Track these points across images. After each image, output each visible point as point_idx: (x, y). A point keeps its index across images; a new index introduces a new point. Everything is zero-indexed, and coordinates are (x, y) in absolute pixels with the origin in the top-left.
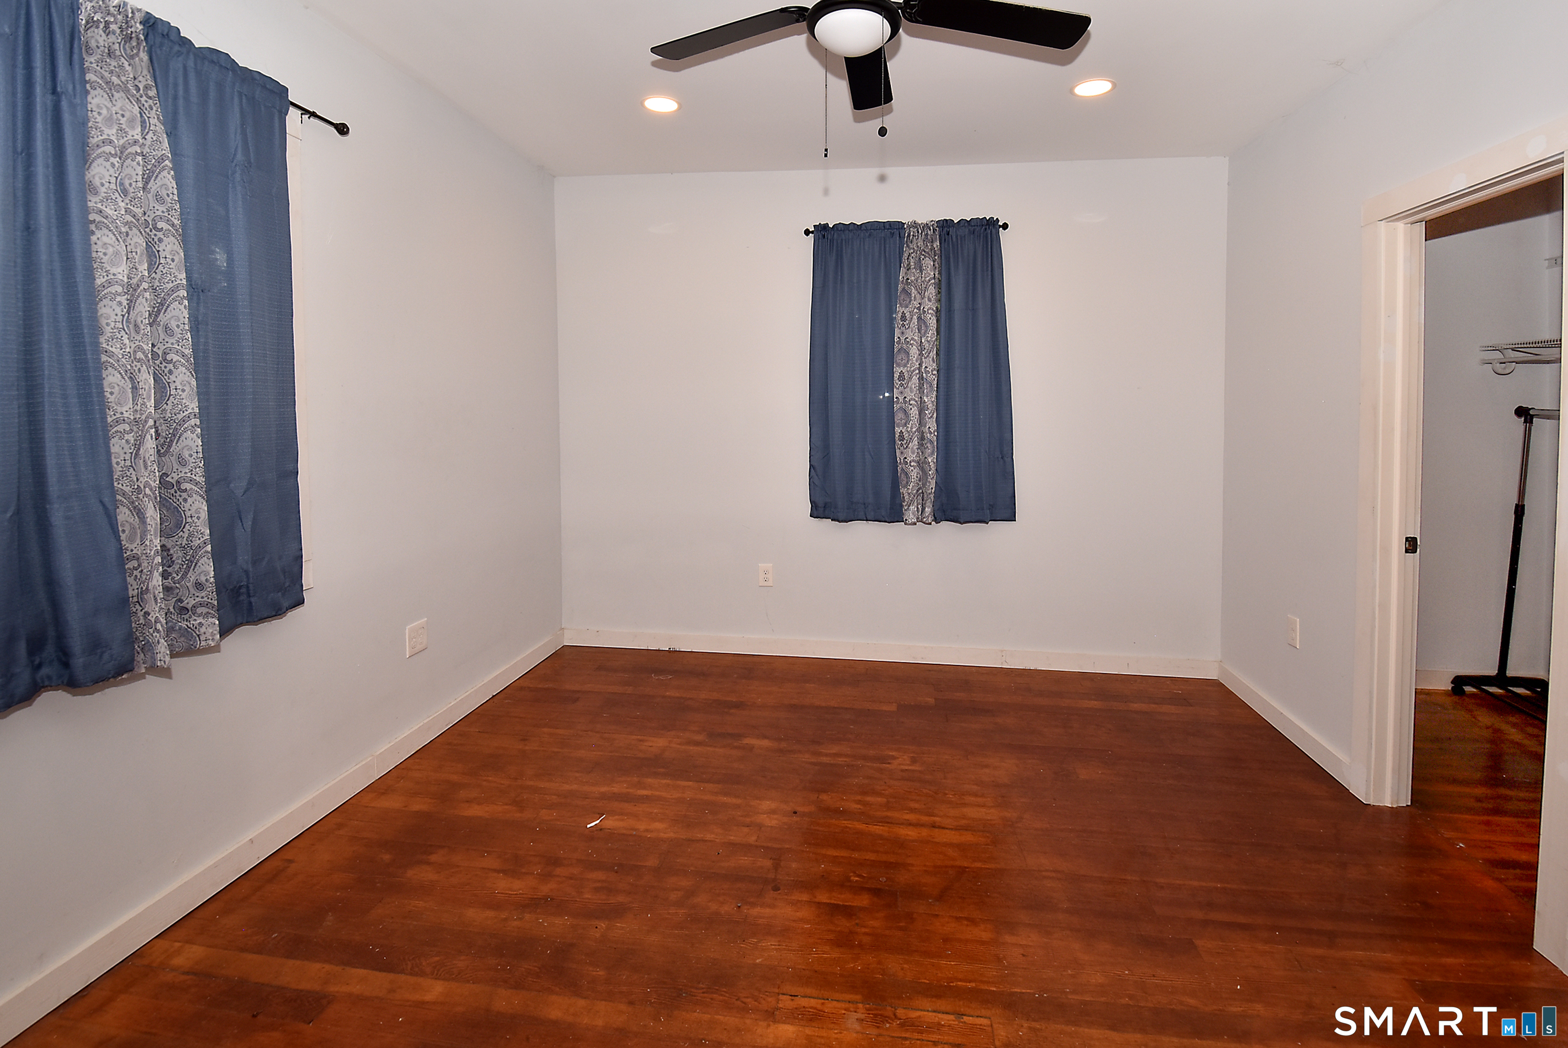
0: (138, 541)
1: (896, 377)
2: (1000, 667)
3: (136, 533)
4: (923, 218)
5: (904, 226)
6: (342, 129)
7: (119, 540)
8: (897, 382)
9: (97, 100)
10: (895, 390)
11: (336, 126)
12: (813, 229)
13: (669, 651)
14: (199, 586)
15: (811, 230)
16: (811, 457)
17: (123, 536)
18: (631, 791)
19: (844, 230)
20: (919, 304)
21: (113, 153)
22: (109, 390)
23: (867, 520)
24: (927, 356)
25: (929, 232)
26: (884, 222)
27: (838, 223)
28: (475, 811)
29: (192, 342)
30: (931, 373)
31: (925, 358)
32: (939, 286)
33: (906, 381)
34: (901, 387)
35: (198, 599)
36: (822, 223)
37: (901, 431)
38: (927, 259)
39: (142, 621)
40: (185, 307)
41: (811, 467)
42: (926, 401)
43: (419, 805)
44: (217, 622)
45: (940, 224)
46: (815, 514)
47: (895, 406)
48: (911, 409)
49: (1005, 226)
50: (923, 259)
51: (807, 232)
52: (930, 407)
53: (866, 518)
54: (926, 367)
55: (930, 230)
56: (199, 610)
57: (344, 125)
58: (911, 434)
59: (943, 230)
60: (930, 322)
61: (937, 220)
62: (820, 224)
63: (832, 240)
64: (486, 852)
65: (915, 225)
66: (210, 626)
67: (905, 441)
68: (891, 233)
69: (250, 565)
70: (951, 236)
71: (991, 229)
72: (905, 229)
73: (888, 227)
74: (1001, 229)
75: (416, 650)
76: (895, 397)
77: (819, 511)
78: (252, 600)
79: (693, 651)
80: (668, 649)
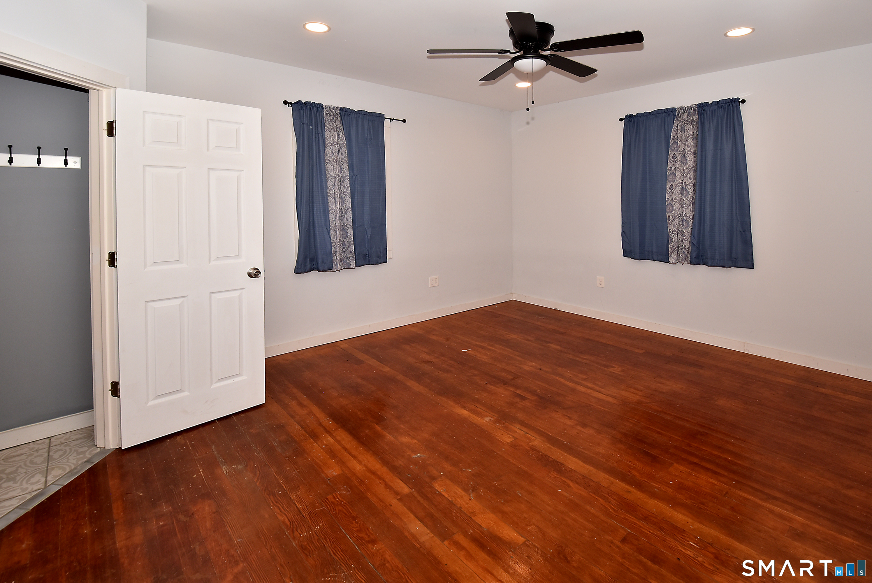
0: (335, 239)
1: (668, 188)
2: (743, 352)
3: (335, 237)
4: (687, 104)
5: (676, 109)
6: (404, 121)
7: (330, 238)
8: (668, 190)
9: (327, 133)
10: (667, 194)
11: (402, 121)
12: (624, 118)
13: (555, 310)
14: (351, 252)
15: (623, 118)
16: (623, 227)
17: (332, 237)
18: (487, 346)
19: (641, 117)
20: (683, 149)
21: (331, 145)
22: (330, 202)
23: (654, 260)
24: (686, 176)
25: (691, 111)
26: (664, 109)
27: (638, 113)
28: (435, 338)
29: (350, 189)
30: (688, 185)
31: (685, 177)
32: (695, 138)
33: (673, 189)
34: (671, 192)
35: (351, 255)
36: (629, 114)
37: (669, 215)
38: (689, 125)
39: (336, 258)
40: (348, 181)
41: (623, 232)
42: (684, 200)
43: (420, 332)
44: (355, 262)
45: (698, 105)
46: (625, 255)
47: (666, 202)
48: (674, 204)
49: (743, 101)
50: (686, 126)
51: (621, 120)
52: (687, 203)
53: (653, 259)
54: (685, 182)
55: (692, 110)
56: (351, 258)
57: (404, 120)
58: (674, 217)
59: (700, 108)
60: (689, 158)
61: (697, 104)
62: (628, 115)
63: (634, 122)
64: (427, 347)
65: (682, 108)
66: (353, 263)
67: (670, 221)
68: (668, 114)
69: (369, 249)
70: (706, 111)
71: (733, 105)
72: (676, 111)
73: (666, 111)
74: (741, 103)
75: (432, 286)
76: (667, 198)
77: (626, 254)
78: (370, 259)
79: (566, 311)
80: (554, 309)
